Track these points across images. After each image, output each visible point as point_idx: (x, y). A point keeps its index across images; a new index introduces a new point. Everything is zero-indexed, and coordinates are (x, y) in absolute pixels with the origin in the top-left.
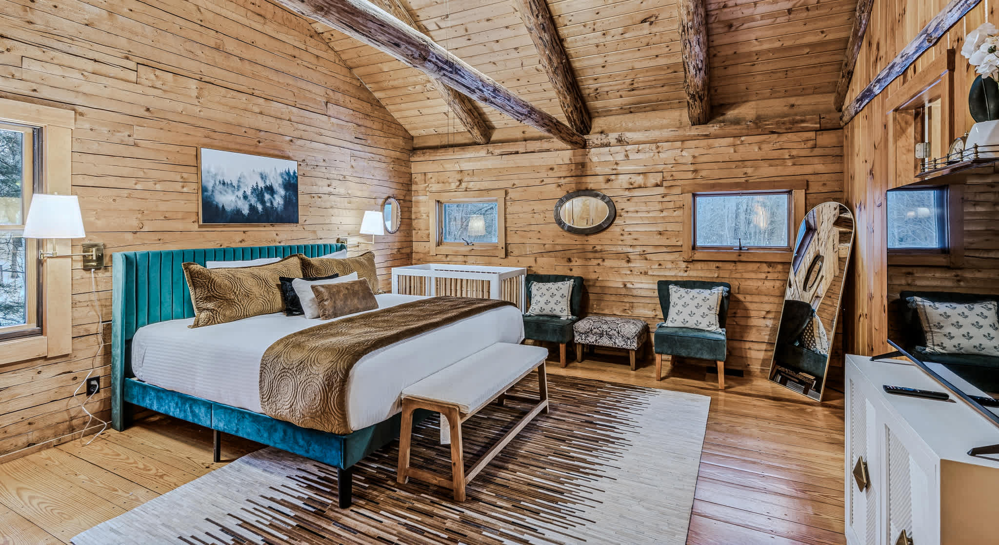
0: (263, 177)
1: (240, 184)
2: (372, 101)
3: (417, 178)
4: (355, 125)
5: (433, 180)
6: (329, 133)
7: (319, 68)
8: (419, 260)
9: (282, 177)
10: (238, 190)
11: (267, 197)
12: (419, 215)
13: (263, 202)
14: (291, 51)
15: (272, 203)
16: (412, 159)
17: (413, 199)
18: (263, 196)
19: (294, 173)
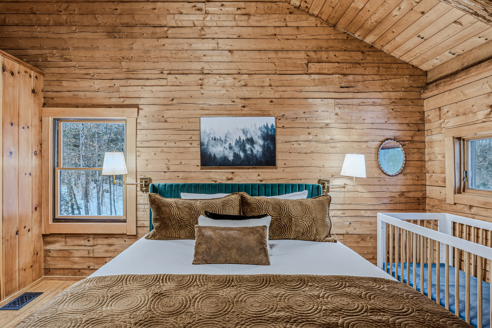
0: (245, 132)
1: (227, 139)
2: (363, 49)
3: (430, 115)
4: (340, 76)
5: (450, 114)
6: (311, 89)
7: (299, 37)
8: (433, 206)
9: (261, 131)
10: (225, 143)
11: (248, 146)
12: (433, 157)
13: (244, 151)
14: (271, 31)
15: (252, 151)
16: (424, 96)
17: (427, 139)
18: (245, 146)
19: (272, 126)
